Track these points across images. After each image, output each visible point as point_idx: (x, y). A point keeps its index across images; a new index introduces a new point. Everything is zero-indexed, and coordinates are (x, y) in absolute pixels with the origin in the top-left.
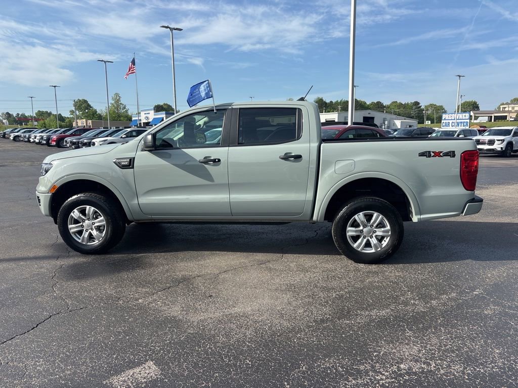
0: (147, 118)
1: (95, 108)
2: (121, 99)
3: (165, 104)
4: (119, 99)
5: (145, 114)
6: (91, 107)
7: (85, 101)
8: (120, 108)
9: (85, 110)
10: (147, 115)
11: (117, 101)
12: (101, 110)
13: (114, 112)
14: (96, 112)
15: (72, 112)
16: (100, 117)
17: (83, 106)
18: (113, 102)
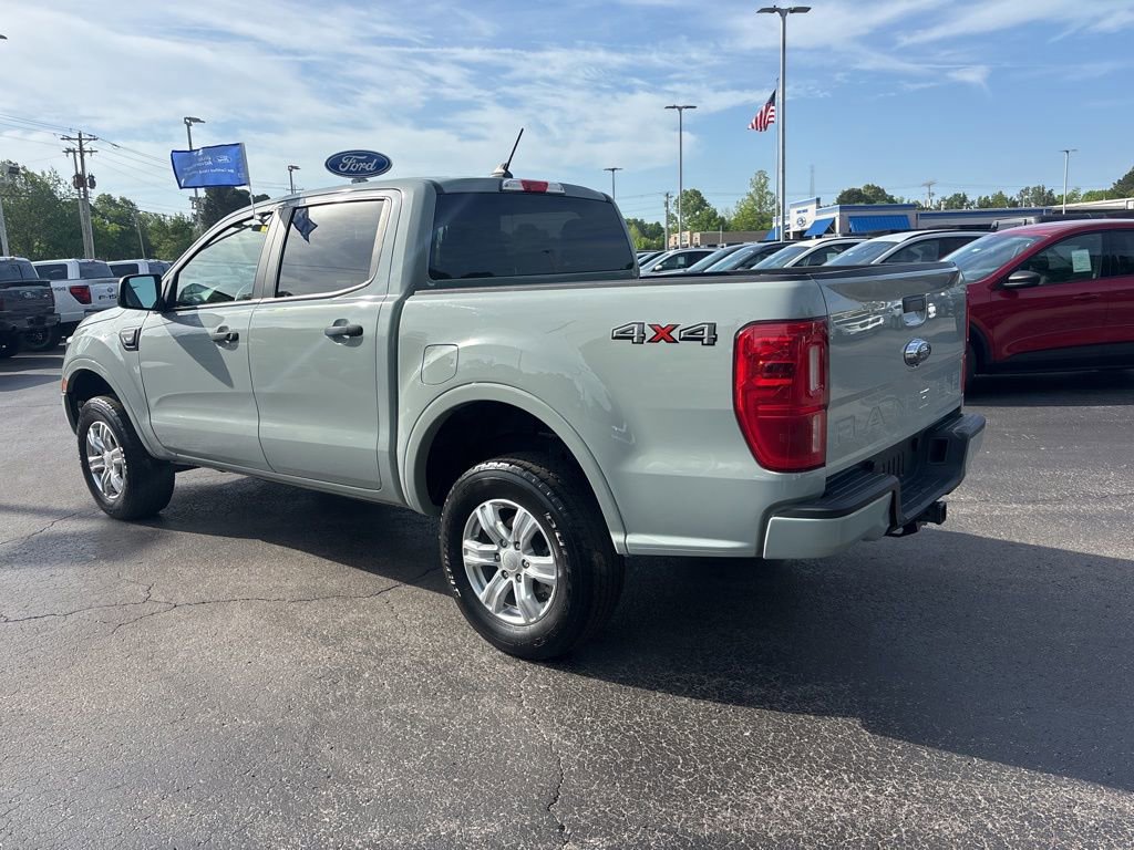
0: (802, 221)
1: (713, 206)
2: (768, 183)
3: (868, 187)
4: (765, 182)
5: (799, 212)
6: (706, 205)
7: (697, 194)
8: (766, 203)
9: (694, 213)
10: (802, 215)
11: (761, 188)
12: (727, 210)
13: (753, 211)
14: (715, 214)
15: (670, 218)
16: (723, 224)
17: (694, 203)
18: (752, 190)
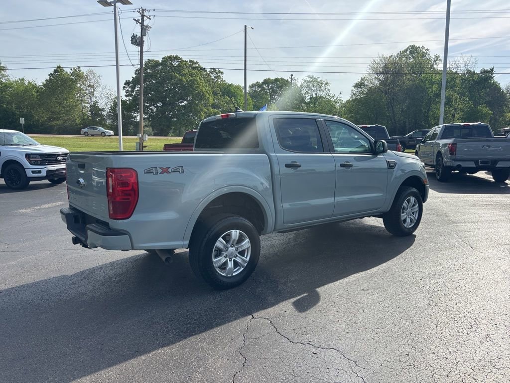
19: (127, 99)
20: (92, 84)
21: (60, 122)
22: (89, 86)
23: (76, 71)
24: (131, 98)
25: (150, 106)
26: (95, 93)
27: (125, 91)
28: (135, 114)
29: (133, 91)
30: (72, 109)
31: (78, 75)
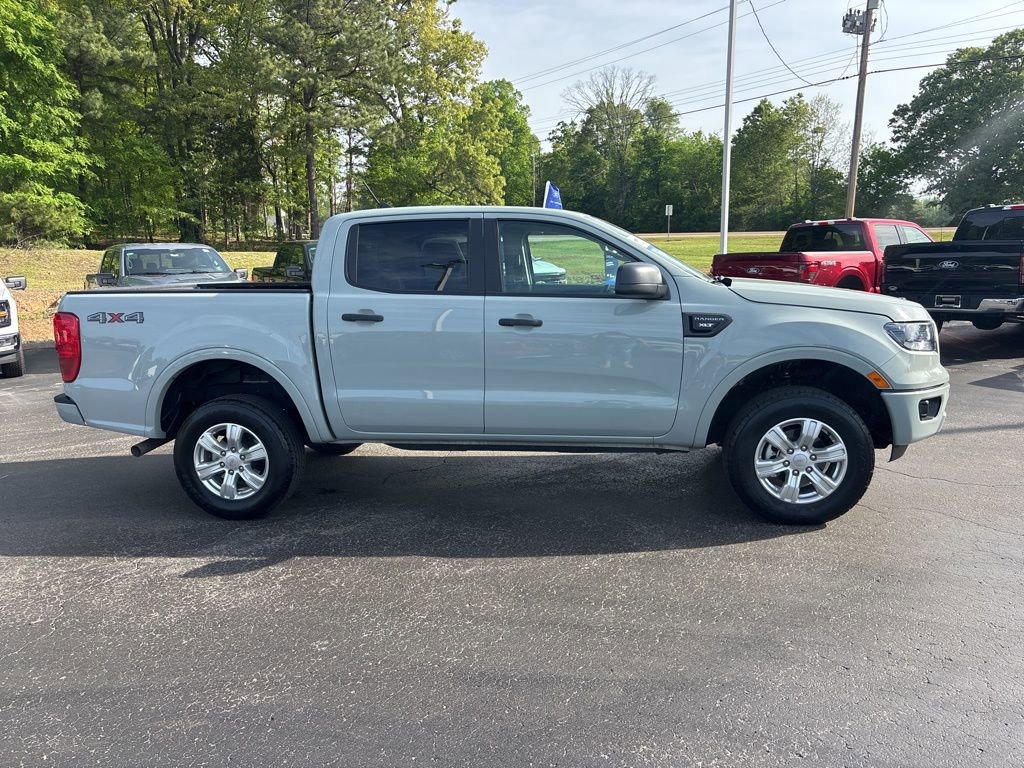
19: (895, 146)
20: (821, 126)
21: (752, 207)
22: (815, 131)
23: (794, 104)
24: (904, 145)
25: (949, 157)
26: (825, 141)
27: (892, 129)
28: (906, 180)
29: (910, 129)
30: (776, 179)
31: (797, 111)
